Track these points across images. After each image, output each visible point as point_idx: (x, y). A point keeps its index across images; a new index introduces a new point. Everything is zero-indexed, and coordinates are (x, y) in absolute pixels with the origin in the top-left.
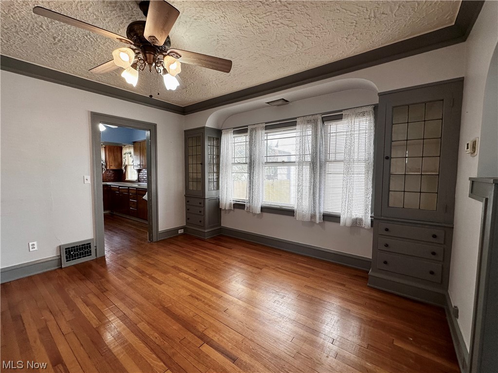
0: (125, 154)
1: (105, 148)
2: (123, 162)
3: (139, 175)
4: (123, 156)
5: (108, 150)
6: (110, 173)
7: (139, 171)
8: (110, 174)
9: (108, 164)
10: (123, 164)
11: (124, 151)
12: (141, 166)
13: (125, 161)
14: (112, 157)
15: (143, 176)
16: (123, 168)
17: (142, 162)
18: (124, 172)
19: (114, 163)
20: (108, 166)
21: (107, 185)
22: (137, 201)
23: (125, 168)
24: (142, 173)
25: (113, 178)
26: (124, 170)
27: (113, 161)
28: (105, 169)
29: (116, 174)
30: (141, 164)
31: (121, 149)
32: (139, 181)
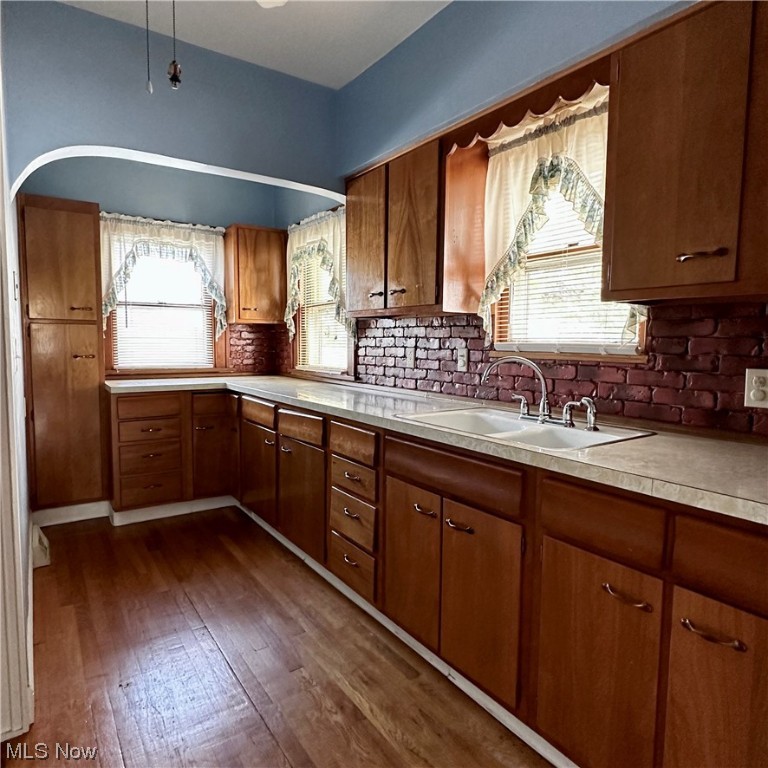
0: (297, 257)
1: (225, 236)
2: (291, 292)
3: (357, 348)
5: (237, 244)
6: (240, 338)
7: (360, 327)
9: (235, 304)
10: (289, 302)
11: (294, 245)
12: (389, 297)
13: (296, 287)
14: (248, 272)
15: (380, 352)
16: (289, 318)
17: (398, 278)
18: (291, 334)
19: (254, 301)
20: (234, 313)
21: (225, 393)
22: (377, 511)
23: (294, 318)
24: (375, 338)
25: (250, 361)
26: (292, 329)
27: (254, 291)
28: (224, 323)
29: (261, 345)
30: (392, 286)
31: (283, 238)
32: (357, 379)
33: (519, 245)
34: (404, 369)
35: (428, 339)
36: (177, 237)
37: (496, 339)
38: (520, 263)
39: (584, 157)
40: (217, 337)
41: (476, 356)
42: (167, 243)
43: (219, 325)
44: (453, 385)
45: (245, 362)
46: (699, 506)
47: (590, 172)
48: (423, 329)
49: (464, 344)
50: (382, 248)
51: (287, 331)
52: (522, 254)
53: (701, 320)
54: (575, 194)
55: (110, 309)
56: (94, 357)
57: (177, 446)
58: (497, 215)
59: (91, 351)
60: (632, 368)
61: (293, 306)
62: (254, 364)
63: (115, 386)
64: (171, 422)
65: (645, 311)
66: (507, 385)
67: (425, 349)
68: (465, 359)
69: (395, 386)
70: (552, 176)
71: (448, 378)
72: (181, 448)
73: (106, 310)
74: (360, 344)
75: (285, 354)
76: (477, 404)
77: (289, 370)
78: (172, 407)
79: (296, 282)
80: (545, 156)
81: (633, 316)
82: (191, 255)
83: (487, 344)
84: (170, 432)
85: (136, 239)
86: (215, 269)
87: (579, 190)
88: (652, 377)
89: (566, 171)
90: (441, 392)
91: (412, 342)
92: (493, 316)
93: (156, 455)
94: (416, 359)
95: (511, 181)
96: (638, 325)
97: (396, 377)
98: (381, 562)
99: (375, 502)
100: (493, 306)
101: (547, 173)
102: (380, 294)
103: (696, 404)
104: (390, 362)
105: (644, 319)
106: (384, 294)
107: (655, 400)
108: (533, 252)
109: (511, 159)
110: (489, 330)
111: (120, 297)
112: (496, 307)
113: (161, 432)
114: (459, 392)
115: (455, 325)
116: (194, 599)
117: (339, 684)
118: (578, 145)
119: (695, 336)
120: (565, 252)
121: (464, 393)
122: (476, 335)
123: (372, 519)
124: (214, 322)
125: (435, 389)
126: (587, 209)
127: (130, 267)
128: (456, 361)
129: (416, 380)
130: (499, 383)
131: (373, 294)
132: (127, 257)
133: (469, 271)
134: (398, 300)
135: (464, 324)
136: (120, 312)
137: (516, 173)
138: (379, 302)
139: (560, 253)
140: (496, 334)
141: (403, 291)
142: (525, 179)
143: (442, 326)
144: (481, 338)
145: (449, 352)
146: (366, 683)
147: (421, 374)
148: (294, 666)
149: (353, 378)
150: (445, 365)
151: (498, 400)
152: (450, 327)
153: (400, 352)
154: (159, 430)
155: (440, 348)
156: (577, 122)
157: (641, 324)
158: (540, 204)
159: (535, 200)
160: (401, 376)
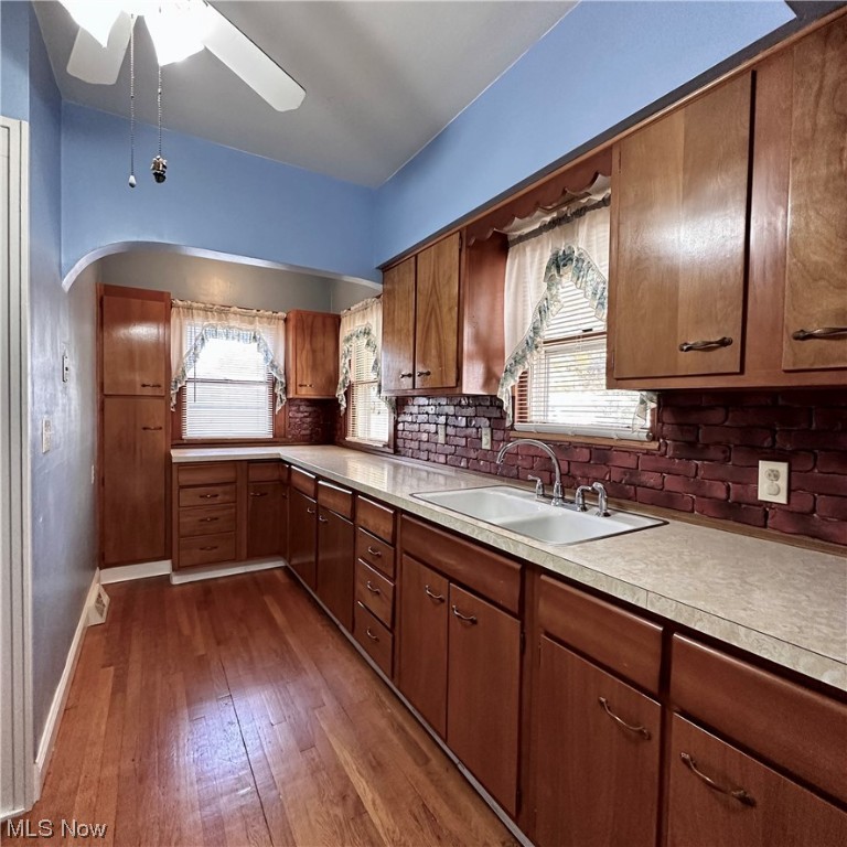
0: (348, 340)
1: (286, 320)
2: (342, 371)
3: (396, 423)
4: (343, 347)
5: (296, 328)
6: (298, 411)
7: (399, 404)
8: (300, 415)
9: (292, 381)
10: (341, 379)
11: (345, 331)
12: (417, 378)
13: (347, 366)
14: (305, 352)
15: (416, 427)
16: (340, 393)
17: (424, 362)
18: (342, 408)
19: (309, 378)
20: (292, 388)
21: (279, 462)
22: (395, 587)
23: (346, 393)
24: (411, 414)
25: (308, 432)
26: (344, 404)
27: (309, 370)
28: (284, 398)
29: (318, 417)
30: (419, 369)
31: (336, 322)
32: (397, 452)
33: (536, 330)
34: (436, 444)
35: (457, 417)
36: (242, 322)
37: (516, 419)
38: (537, 347)
39: (594, 248)
40: (277, 410)
41: (499, 435)
42: (233, 327)
43: (279, 399)
44: (478, 462)
45: (303, 432)
46: (697, 628)
47: (600, 262)
48: (452, 408)
49: (488, 423)
50: (412, 333)
51: (340, 405)
52: (538, 339)
53: (711, 408)
54: (586, 282)
55: (179, 386)
56: (161, 428)
57: (233, 510)
58: (516, 301)
59: (159, 424)
60: (644, 454)
61: (344, 383)
62: (311, 435)
63: (178, 455)
64: (228, 488)
65: (655, 398)
66: (525, 464)
67: (454, 426)
68: (489, 438)
69: (428, 460)
70: (565, 265)
71: (473, 455)
72: (236, 513)
73: (176, 386)
74: (400, 419)
75: (339, 425)
76: (499, 483)
77: (341, 441)
78: (228, 475)
79: (347, 361)
80: (558, 246)
81: (643, 402)
82: (254, 337)
83: (508, 424)
84: (227, 498)
85: (206, 323)
86: (276, 350)
87: (589, 278)
88: (663, 463)
89: (577, 260)
90: (468, 468)
91: (442, 419)
92: (513, 398)
93: (213, 519)
94: (447, 435)
95: (528, 270)
96: (649, 411)
97: (429, 451)
98: (397, 639)
99: (393, 579)
100: (513, 387)
101: (559, 262)
102: (409, 375)
103: (708, 494)
104: (424, 437)
105: (654, 405)
106: (412, 375)
107: (667, 487)
108: (547, 338)
109: (528, 249)
110: (510, 412)
111: (190, 374)
112: (516, 389)
113: (218, 498)
114: (483, 469)
115: (480, 405)
116: (227, 664)
117: (347, 769)
118: (588, 236)
119: (706, 425)
120: (579, 337)
121: (488, 470)
122: (498, 415)
123: (390, 596)
124: (274, 397)
125: (462, 464)
126: (598, 296)
127: (199, 347)
128: (481, 439)
129: (446, 456)
130: (519, 462)
131: (403, 376)
132: (196, 340)
133: (490, 355)
134: (424, 381)
135: (488, 403)
136: (190, 388)
137: (532, 262)
138: (407, 383)
139: (574, 338)
140: (516, 415)
141: (428, 374)
142: (540, 268)
143: (468, 405)
144: (503, 417)
145: (474, 430)
146: (373, 768)
147: (451, 449)
148: (305, 745)
149: (392, 451)
150: (471, 442)
151: (518, 478)
152: (476, 406)
153: (432, 428)
154: (216, 496)
155: (467, 426)
156: (588, 213)
157: (653, 410)
158: (554, 292)
159: (549, 288)
160: (433, 450)
